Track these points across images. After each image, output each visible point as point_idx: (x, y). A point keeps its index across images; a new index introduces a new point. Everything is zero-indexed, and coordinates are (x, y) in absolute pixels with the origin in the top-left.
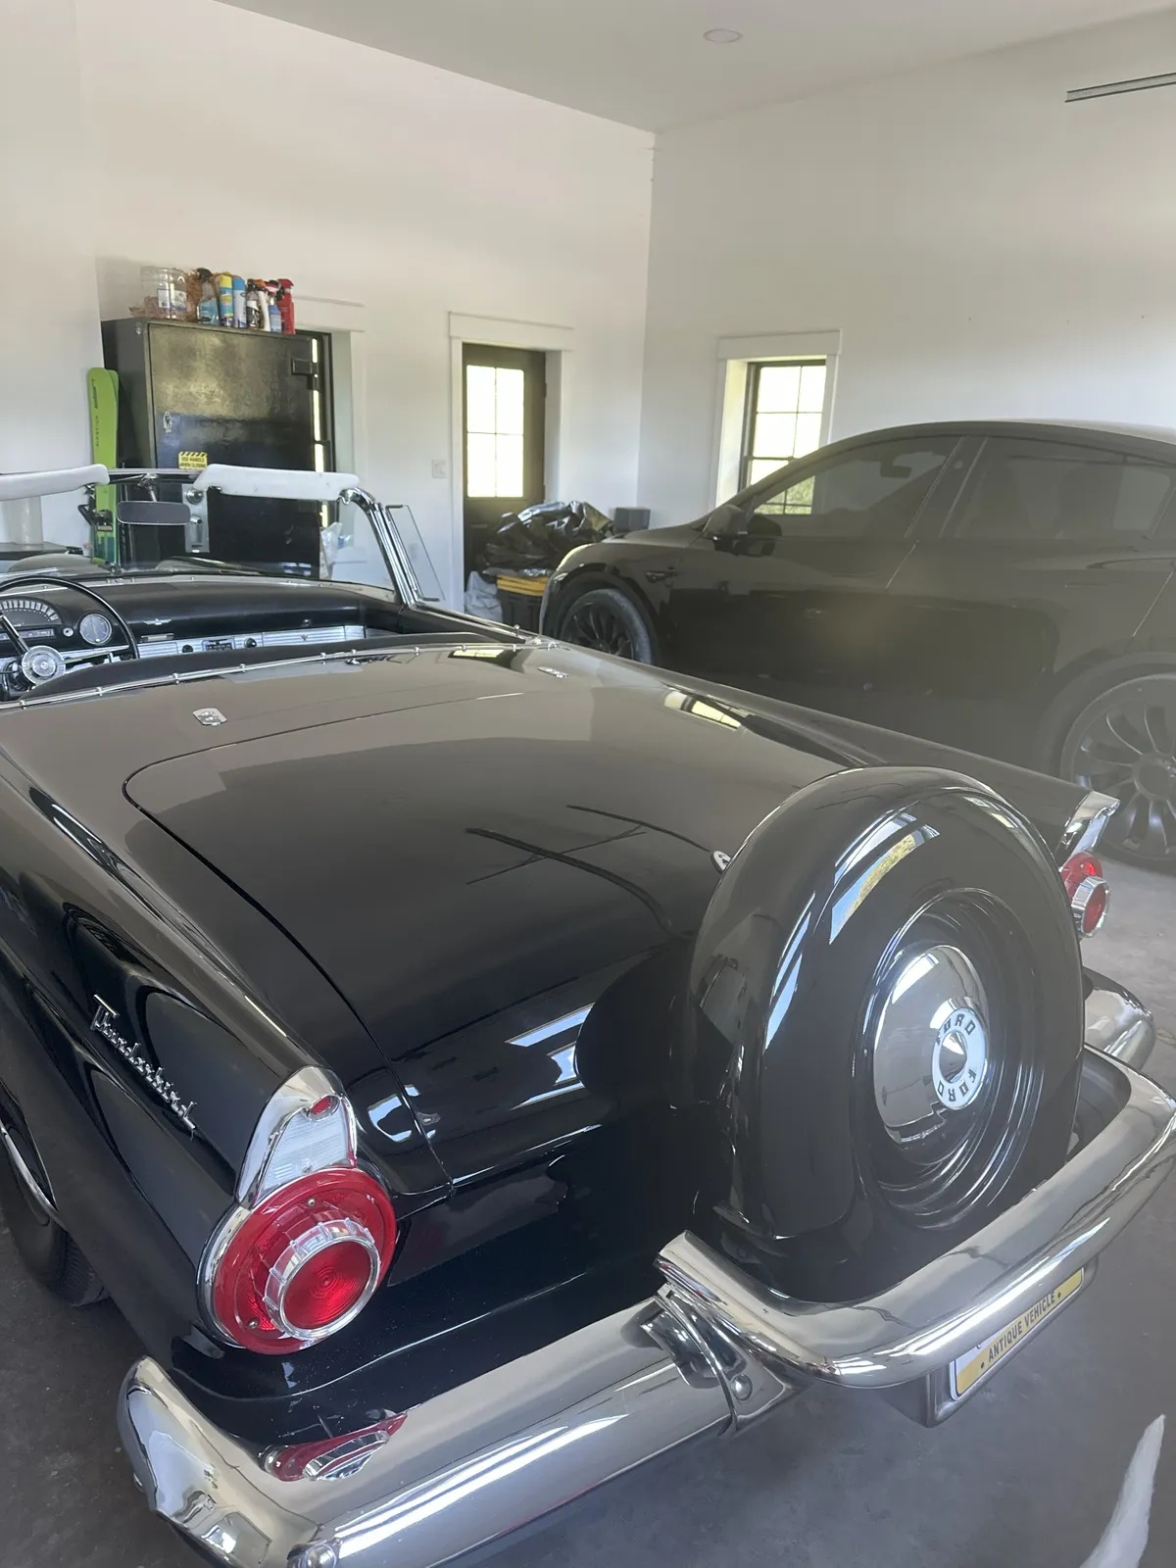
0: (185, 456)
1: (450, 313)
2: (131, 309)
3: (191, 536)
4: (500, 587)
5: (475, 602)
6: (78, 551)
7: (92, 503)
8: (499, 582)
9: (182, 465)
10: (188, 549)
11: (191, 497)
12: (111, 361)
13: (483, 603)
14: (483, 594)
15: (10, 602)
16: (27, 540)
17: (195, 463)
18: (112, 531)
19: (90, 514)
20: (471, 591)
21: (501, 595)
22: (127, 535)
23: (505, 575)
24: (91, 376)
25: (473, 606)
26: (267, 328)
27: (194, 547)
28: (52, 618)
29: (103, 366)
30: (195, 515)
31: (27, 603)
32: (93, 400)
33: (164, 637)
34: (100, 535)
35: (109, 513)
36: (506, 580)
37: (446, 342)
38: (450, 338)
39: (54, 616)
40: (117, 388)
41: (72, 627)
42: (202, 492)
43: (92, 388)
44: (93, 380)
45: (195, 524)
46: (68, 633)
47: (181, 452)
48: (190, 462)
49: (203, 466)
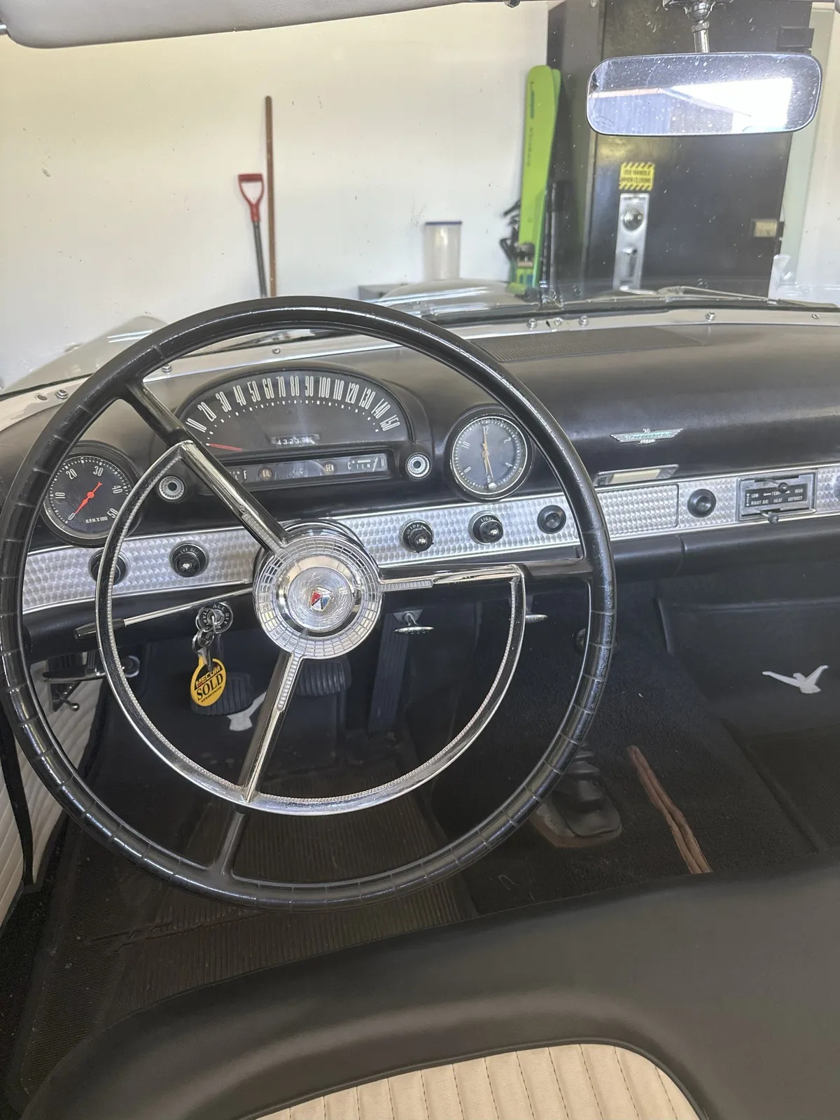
0: (628, 168)
3: (621, 269)
7: (515, 235)
9: (624, 179)
10: (616, 286)
11: (630, 222)
12: (555, 56)
17: (639, 176)
18: (532, 268)
19: (512, 250)
22: (548, 273)
24: (531, 78)
27: (624, 282)
28: (386, 426)
29: (545, 64)
30: (630, 244)
31: (325, 383)
32: (529, 108)
33: (654, 472)
34: (520, 273)
35: (532, 246)
39: (390, 420)
40: (558, 91)
41: (430, 450)
42: (642, 215)
43: (530, 93)
44: (532, 83)
45: (629, 254)
46: (418, 464)
47: (625, 164)
48: (633, 176)
49: (648, 180)
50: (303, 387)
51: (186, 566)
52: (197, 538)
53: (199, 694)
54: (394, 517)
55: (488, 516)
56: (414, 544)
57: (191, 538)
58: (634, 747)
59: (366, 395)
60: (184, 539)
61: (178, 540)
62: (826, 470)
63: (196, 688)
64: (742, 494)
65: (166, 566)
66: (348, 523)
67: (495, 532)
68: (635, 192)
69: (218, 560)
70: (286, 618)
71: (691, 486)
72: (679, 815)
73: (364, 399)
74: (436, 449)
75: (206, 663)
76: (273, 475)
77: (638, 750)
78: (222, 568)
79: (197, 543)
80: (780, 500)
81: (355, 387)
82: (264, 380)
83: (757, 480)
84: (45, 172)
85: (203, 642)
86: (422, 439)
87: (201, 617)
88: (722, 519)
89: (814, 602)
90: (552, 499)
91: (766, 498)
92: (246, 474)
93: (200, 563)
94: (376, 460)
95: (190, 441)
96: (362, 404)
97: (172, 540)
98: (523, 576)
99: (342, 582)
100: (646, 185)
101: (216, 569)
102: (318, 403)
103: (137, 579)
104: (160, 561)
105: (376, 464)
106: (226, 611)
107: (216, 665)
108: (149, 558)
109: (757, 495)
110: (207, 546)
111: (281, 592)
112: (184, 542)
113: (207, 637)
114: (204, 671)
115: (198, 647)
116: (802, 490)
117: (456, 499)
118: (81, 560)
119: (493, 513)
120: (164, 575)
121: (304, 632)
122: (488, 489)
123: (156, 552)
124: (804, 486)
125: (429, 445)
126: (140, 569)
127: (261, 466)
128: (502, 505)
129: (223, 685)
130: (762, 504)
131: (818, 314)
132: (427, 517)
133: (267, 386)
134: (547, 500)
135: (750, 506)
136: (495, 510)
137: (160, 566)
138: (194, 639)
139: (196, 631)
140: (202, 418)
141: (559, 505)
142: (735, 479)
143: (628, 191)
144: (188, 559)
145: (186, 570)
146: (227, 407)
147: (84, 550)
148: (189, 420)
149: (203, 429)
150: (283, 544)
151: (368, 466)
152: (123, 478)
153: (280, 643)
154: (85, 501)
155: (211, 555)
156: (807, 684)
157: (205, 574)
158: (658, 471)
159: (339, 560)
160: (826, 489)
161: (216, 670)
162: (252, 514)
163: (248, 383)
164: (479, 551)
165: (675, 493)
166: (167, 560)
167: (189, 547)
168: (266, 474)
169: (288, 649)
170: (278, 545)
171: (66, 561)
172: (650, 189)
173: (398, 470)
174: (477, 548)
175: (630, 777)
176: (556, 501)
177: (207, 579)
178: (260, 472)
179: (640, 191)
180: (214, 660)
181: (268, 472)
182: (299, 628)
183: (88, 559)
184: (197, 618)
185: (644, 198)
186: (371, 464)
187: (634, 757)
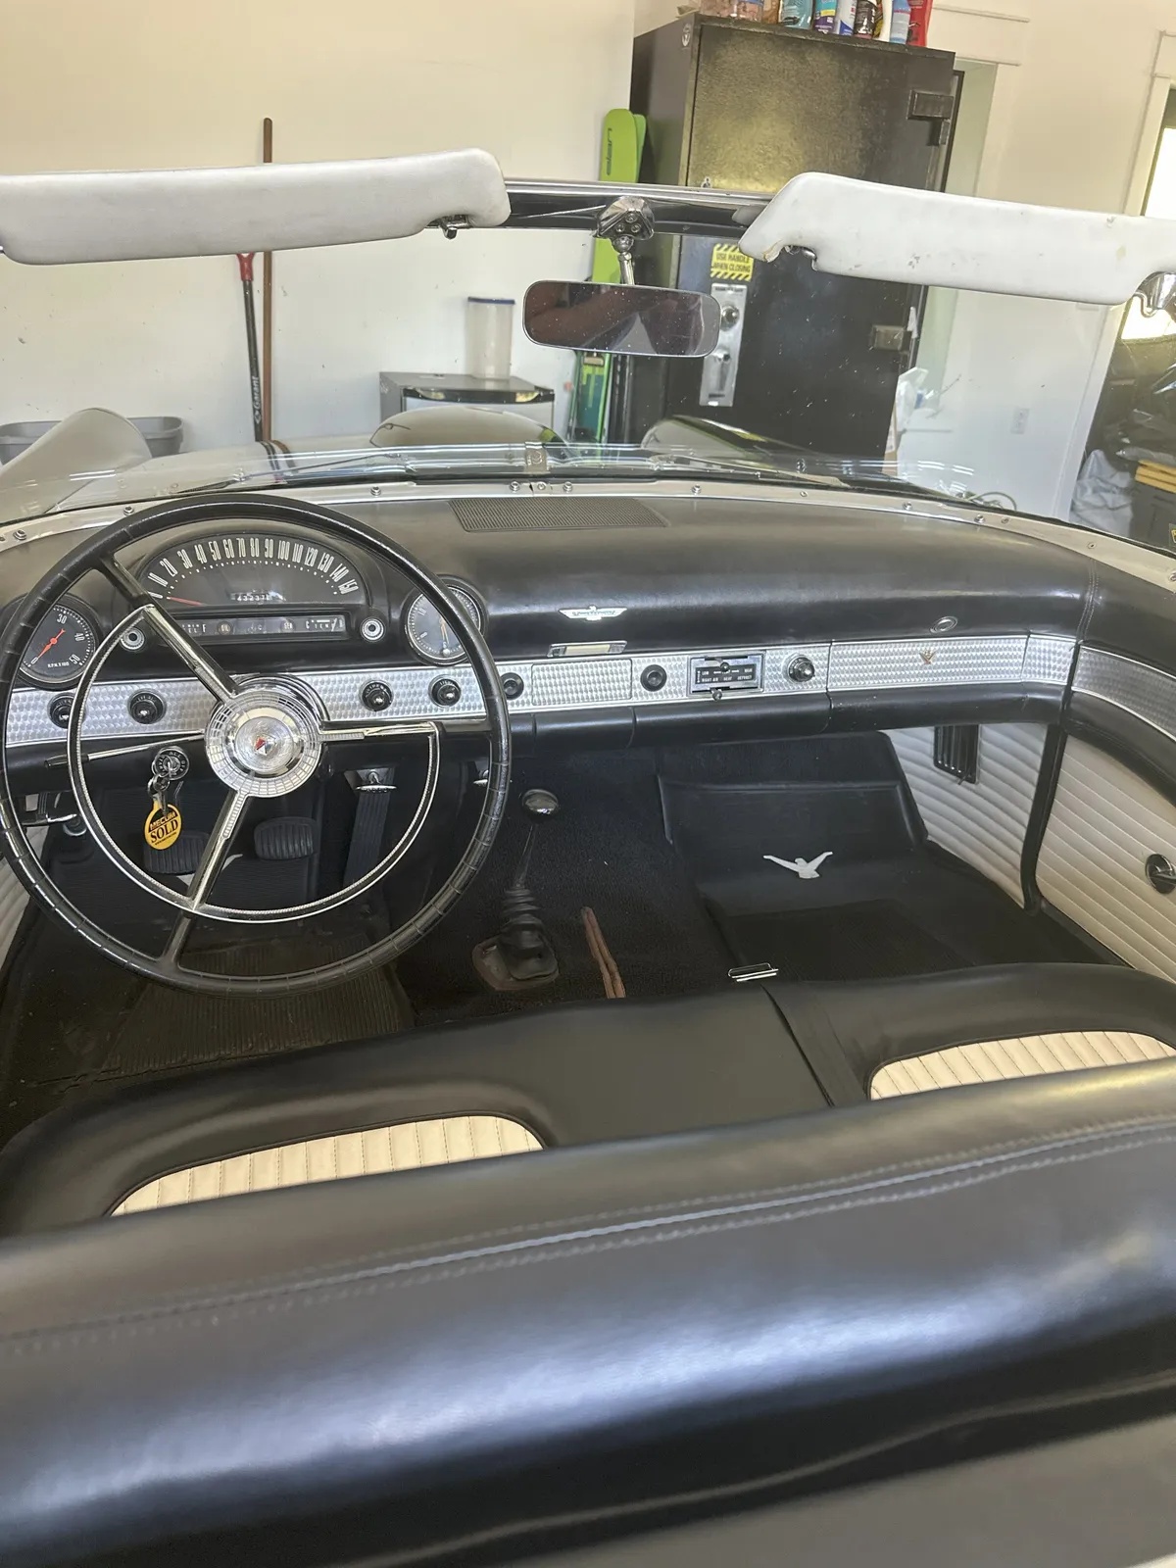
0: (722, 251)
1: (1162, 34)
2: (680, 9)
3: (710, 378)
4: (1138, 478)
5: (1089, 496)
6: (546, 396)
8: (1140, 470)
9: (716, 266)
10: (703, 399)
13: (1102, 498)
14: (1102, 484)
15: (241, 542)
16: (490, 371)
17: (736, 263)
20: (1086, 481)
21: (1138, 493)
22: (623, 374)
23: (1151, 459)
24: (609, 124)
25: (1086, 504)
26: (885, 37)
27: (712, 396)
28: (344, 589)
29: (628, 108)
30: (723, 348)
31: (285, 546)
32: (605, 162)
33: (604, 646)
34: (587, 370)
36: (1151, 469)
37: (1147, 80)
38: (1153, 77)
39: (348, 584)
40: (642, 143)
41: (387, 614)
42: (737, 311)
43: (606, 143)
44: (610, 130)
45: (720, 359)
46: (372, 628)
47: (718, 246)
48: (728, 262)
49: (746, 269)
50: (263, 549)
51: (144, 713)
52: (155, 687)
53: (153, 836)
54: (355, 676)
55: (448, 680)
56: (372, 704)
57: (149, 686)
58: (588, 909)
59: (325, 559)
60: (142, 687)
61: (136, 688)
62: (774, 652)
63: (150, 831)
64: (693, 671)
65: (123, 713)
66: (308, 680)
67: (450, 695)
68: (729, 281)
69: (176, 708)
70: (235, 761)
71: (644, 661)
72: (613, 967)
73: (323, 563)
74: (392, 614)
75: (161, 807)
76: (232, 630)
77: (592, 912)
78: (180, 716)
79: (155, 692)
80: (730, 678)
81: (314, 552)
82: (225, 541)
83: (707, 659)
84: (21, 340)
85: (158, 786)
86: (380, 604)
87: (158, 761)
88: (673, 693)
89: (825, 786)
90: (512, 667)
91: (716, 676)
92: (204, 628)
93: (157, 711)
94: (335, 621)
95: (152, 605)
96: (321, 567)
97: (129, 687)
98: (437, 732)
99: (285, 732)
100: (744, 274)
101: (173, 717)
102: (277, 564)
103: (95, 723)
104: (118, 707)
105: (338, 625)
106: (182, 758)
107: (171, 810)
108: (107, 703)
109: (707, 673)
110: (165, 695)
111: (231, 738)
112: (143, 690)
113: (163, 782)
114: (159, 815)
115: (153, 790)
116: (751, 670)
117: (412, 662)
118: (40, 702)
119: (452, 678)
120: (121, 721)
121: (251, 773)
122: (442, 655)
123: (114, 698)
124: (753, 666)
125: (385, 610)
126: (98, 714)
127: (220, 620)
128: (457, 670)
129: (178, 831)
130: (712, 682)
131: (807, 491)
132: (387, 678)
133: (227, 546)
134: (506, 667)
135: (701, 683)
136: (454, 675)
137: (118, 712)
138: (150, 784)
139: (152, 776)
140: (163, 573)
141: (517, 673)
142: (686, 657)
143: (721, 281)
144: (146, 706)
145: (143, 717)
146: (188, 564)
147: (43, 693)
148: (151, 574)
149: (164, 583)
150: (233, 695)
151: (327, 626)
152: (86, 627)
153: (227, 782)
154: (48, 647)
155: (169, 704)
156: (806, 869)
157: (162, 722)
158: (609, 646)
159: (285, 712)
160: (774, 670)
161: (170, 816)
162: (205, 669)
163: (210, 543)
164: (439, 712)
165: (629, 668)
166: (124, 706)
167: (147, 695)
168: (225, 628)
169: (236, 787)
170: (228, 695)
171: (33, 702)
172: (748, 279)
173: (354, 631)
174: (436, 710)
175: (579, 935)
176: (515, 669)
177: (164, 727)
178: (219, 627)
179: (736, 282)
180: (169, 806)
181: (226, 627)
182: (246, 771)
183: (47, 702)
184: (154, 763)
185: (741, 290)
186: (330, 624)
187: (585, 917)
